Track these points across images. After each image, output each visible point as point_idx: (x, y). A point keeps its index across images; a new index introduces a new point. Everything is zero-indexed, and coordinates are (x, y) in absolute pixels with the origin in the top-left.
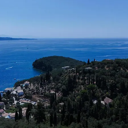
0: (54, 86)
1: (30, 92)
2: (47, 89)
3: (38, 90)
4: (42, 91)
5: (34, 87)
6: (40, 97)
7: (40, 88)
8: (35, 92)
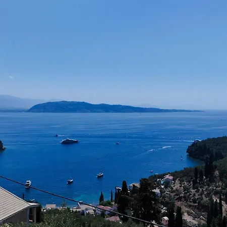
0: (220, 188)
1: (173, 194)
2: (205, 193)
3: (188, 194)
4: (194, 195)
5: (181, 186)
6: (190, 206)
7: (192, 191)
8: (182, 195)
